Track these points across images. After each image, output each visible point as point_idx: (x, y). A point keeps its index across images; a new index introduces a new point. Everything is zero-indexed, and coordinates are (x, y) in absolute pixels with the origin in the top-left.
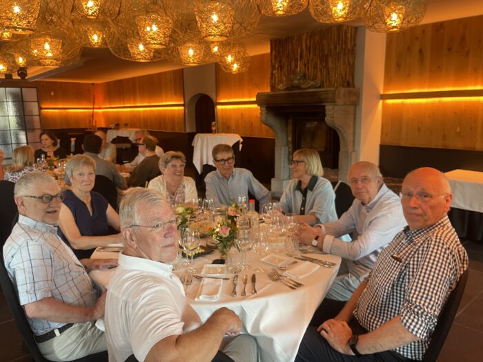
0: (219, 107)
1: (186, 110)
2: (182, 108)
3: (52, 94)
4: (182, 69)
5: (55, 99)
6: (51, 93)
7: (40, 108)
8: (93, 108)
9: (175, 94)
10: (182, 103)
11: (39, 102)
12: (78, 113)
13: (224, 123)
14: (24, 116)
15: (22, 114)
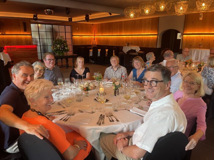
0: (185, 36)
1: (159, 37)
2: (156, 36)
3: (77, 29)
4: (159, 17)
5: (78, 31)
7: (72, 36)
8: (95, 36)
10: (156, 34)
11: (72, 33)
12: (86, 37)
13: (187, 43)
14: (66, 39)
15: (65, 38)
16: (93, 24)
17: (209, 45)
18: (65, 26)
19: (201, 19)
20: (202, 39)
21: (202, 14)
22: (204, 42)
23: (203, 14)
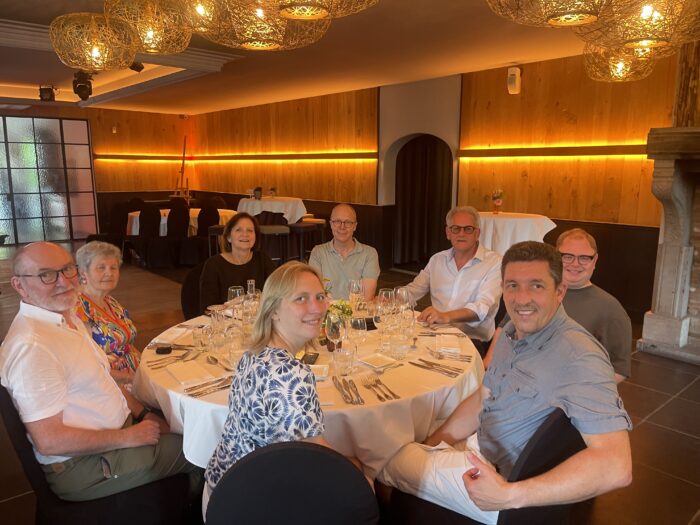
0: (465, 160)
1: (382, 165)
2: (374, 161)
3: (114, 132)
4: (379, 88)
5: (119, 140)
6: (111, 130)
7: (93, 156)
8: (184, 158)
9: (359, 133)
10: (374, 151)
11: (90, 145)
12: (155, 165)
13: (474, 190)
14: (65, 168)
15: (62, 166)
16: (182, 116)
17: (550, 195)
18: (61, 120)
19: (514, 90)
20: (525, 174)
21: (518, 71)
22: (531, 186)
23: (522, 69)
